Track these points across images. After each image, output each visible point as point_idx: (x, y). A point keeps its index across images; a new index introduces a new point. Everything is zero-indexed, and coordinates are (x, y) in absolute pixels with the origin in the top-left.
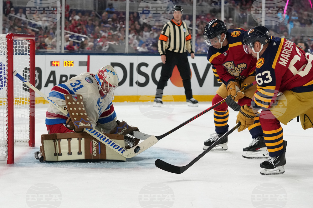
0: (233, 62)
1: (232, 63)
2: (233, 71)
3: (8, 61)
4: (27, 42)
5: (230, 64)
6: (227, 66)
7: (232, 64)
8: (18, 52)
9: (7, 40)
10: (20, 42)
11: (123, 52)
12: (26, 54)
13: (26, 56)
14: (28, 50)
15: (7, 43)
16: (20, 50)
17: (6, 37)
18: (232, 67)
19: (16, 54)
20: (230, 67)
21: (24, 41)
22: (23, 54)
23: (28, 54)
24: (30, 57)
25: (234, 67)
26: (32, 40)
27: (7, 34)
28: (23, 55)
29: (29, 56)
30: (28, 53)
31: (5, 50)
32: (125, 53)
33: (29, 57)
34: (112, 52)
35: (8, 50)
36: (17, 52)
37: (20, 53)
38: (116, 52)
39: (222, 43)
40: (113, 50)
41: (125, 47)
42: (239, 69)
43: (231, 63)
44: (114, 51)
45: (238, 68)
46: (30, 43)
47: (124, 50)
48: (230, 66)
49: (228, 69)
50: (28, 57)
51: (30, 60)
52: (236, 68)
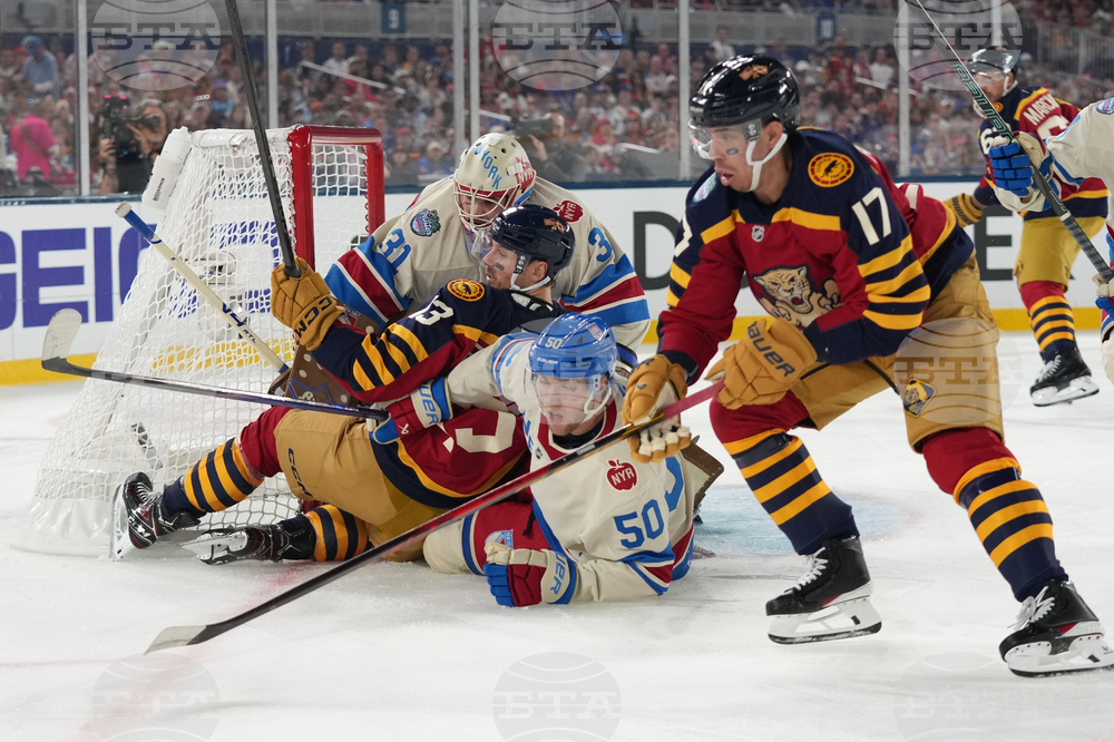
0: (803, 272)
1: (800, 274)
2: (801, 308)
3: (294, 216)
4: (355, 151)
5: (792, 280)
6: (776, 284)
7: (798, 278)
8: (328, 187)
9: (292, 149)
10: (333, 155)
11: (673, 177)
12: (354, 192)
13: (353, 197)
14: (360, 177)
15: (290, 156)
16: (332, 180)
17: (289, 140)
18: (797, 293)
19: (322, 193)
20: (791, 290)
21: (348, 151)
22: (343, 192)
23: (362, 193)
24: (366, 201)
25: (808, 292)
26: (374, 146)
27: (290, 130)
28: (345, 194)
29: (363, 197)
30: (359, 189)
31: (286, 179)
32: (681, 179)
33: (364, 200)
34: (637, 177)
35: (294, 180)
36: (326, 185)
37: (335, 188)
38: (650, 178)
39: (757, 166)
40: (640, 169)
41: (679, 158)
42: (831, 299)
43: (794, 272)
44: (642, 174)
45: (824, 294)
46: (366, 158)
47: (677, 168)
48: (789, 288)
49: (780, 298)
50: (361, 202)
51: (367, 212)
52: (815, 297)
